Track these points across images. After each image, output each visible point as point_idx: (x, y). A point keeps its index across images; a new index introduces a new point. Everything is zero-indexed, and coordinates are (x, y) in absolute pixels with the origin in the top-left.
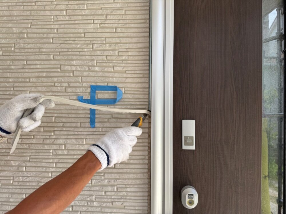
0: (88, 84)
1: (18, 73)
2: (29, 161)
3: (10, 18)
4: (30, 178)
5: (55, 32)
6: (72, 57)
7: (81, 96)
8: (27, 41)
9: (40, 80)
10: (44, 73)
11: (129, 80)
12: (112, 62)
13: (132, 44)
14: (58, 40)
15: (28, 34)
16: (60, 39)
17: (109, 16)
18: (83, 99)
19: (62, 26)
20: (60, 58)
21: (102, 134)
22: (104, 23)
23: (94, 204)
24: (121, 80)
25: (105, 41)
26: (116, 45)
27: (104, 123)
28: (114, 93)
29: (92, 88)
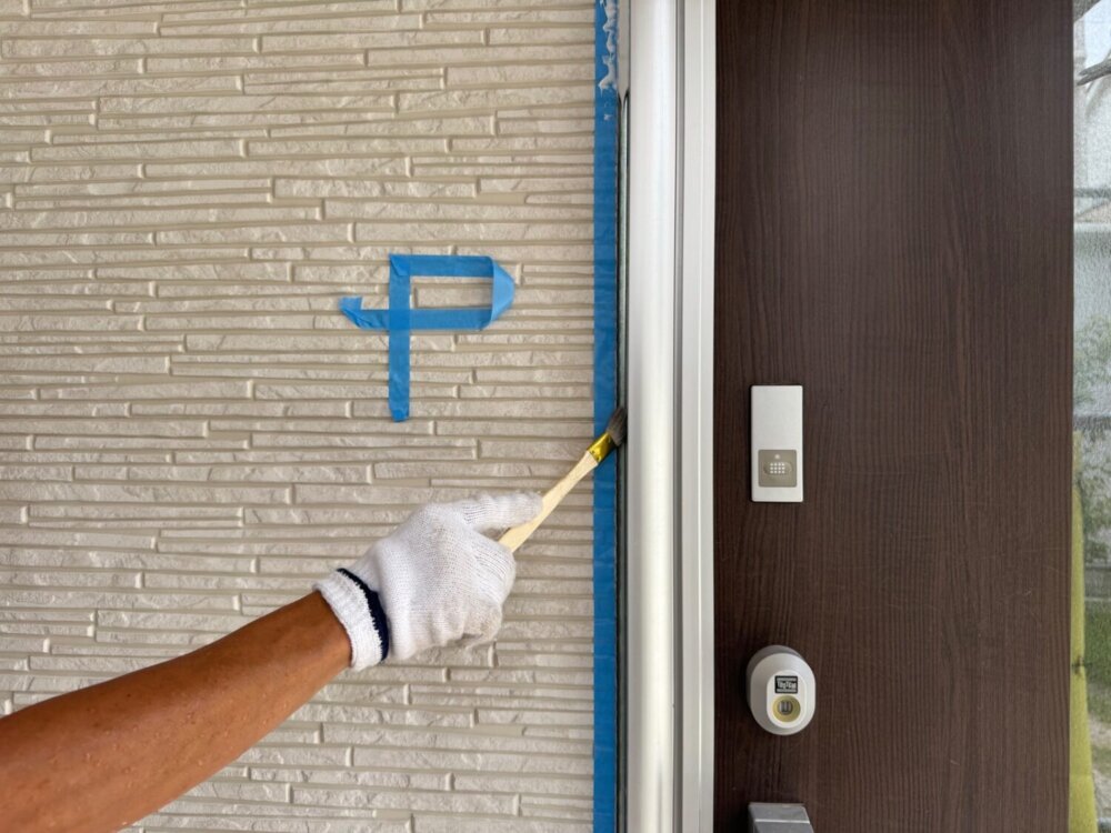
0: (380, 249)
1: (114, 213)
2: (157, 551)
4: (161, 615)
5: (251, 48)
6: (318, 146)
7: (354, 297)
8: (145, 87)
9: (195, 236)
10: (211, 211)
11: (536, 232)
12: (473, 160)
13: (550, 91)
14: (263, 81)
15: (149, 60)
16: (270, 75)
18: (363, 308)
19: (281, 26)
20: (271, 150)
21: (435, 447)
22: (442, 8)
23: (404, 718)
24: (509, 232)
25: (446, 81)
26: (487, 94)
27: (442, 403)
28: (481, 285)
29: (397, 267)
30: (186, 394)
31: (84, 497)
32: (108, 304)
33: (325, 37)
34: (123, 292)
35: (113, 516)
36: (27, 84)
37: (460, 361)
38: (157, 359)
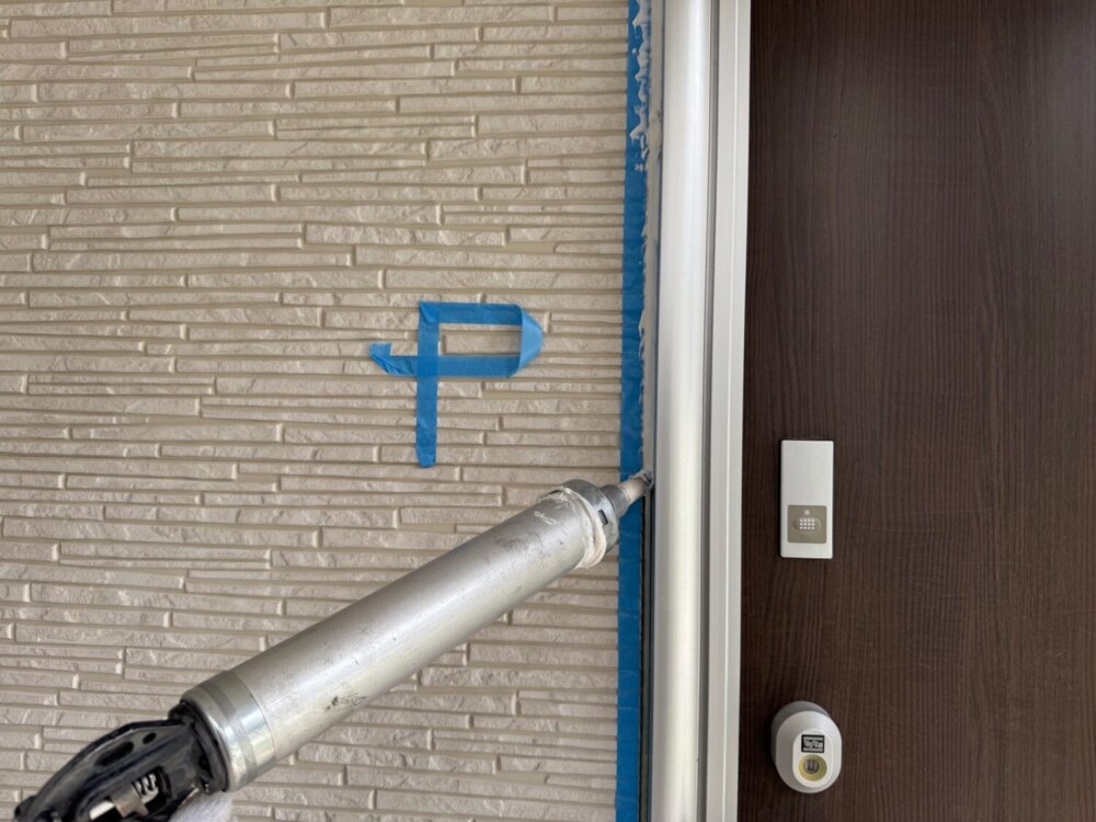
0: (410, 296)
1: (147, 256)
2: (185, 590)
3: (116, 44)
4: (188, 654)
5: (284, 94)
6: (349, 192)
7: (384, 343)
8: (179, 131)
9: (226, 280)
10: (243, 255)
11: (565, 281)
12: (502, 209)
13: (581, 140)
14: (295, 126)
15: (183, 105)
16: (303, 121)
17: (495, 30)
18: (392, 354)
19: (313, 72)
20: (302, 196)
21: (461, 494)
22: (474, 55)
23: (428, 763)
24: (538, 281)
25: (477, 130)
26: (518, 143)
27: (469, 450)
28: (509, 332)
29: (427, 315)
30: (215, 436)
31: (114, 537)
32: (140, 346)
33: (356, 83)
34: (155, 334)
35: (142, 555)
36: (63, 127)
37: (487, 407)
38: (187, 401)
